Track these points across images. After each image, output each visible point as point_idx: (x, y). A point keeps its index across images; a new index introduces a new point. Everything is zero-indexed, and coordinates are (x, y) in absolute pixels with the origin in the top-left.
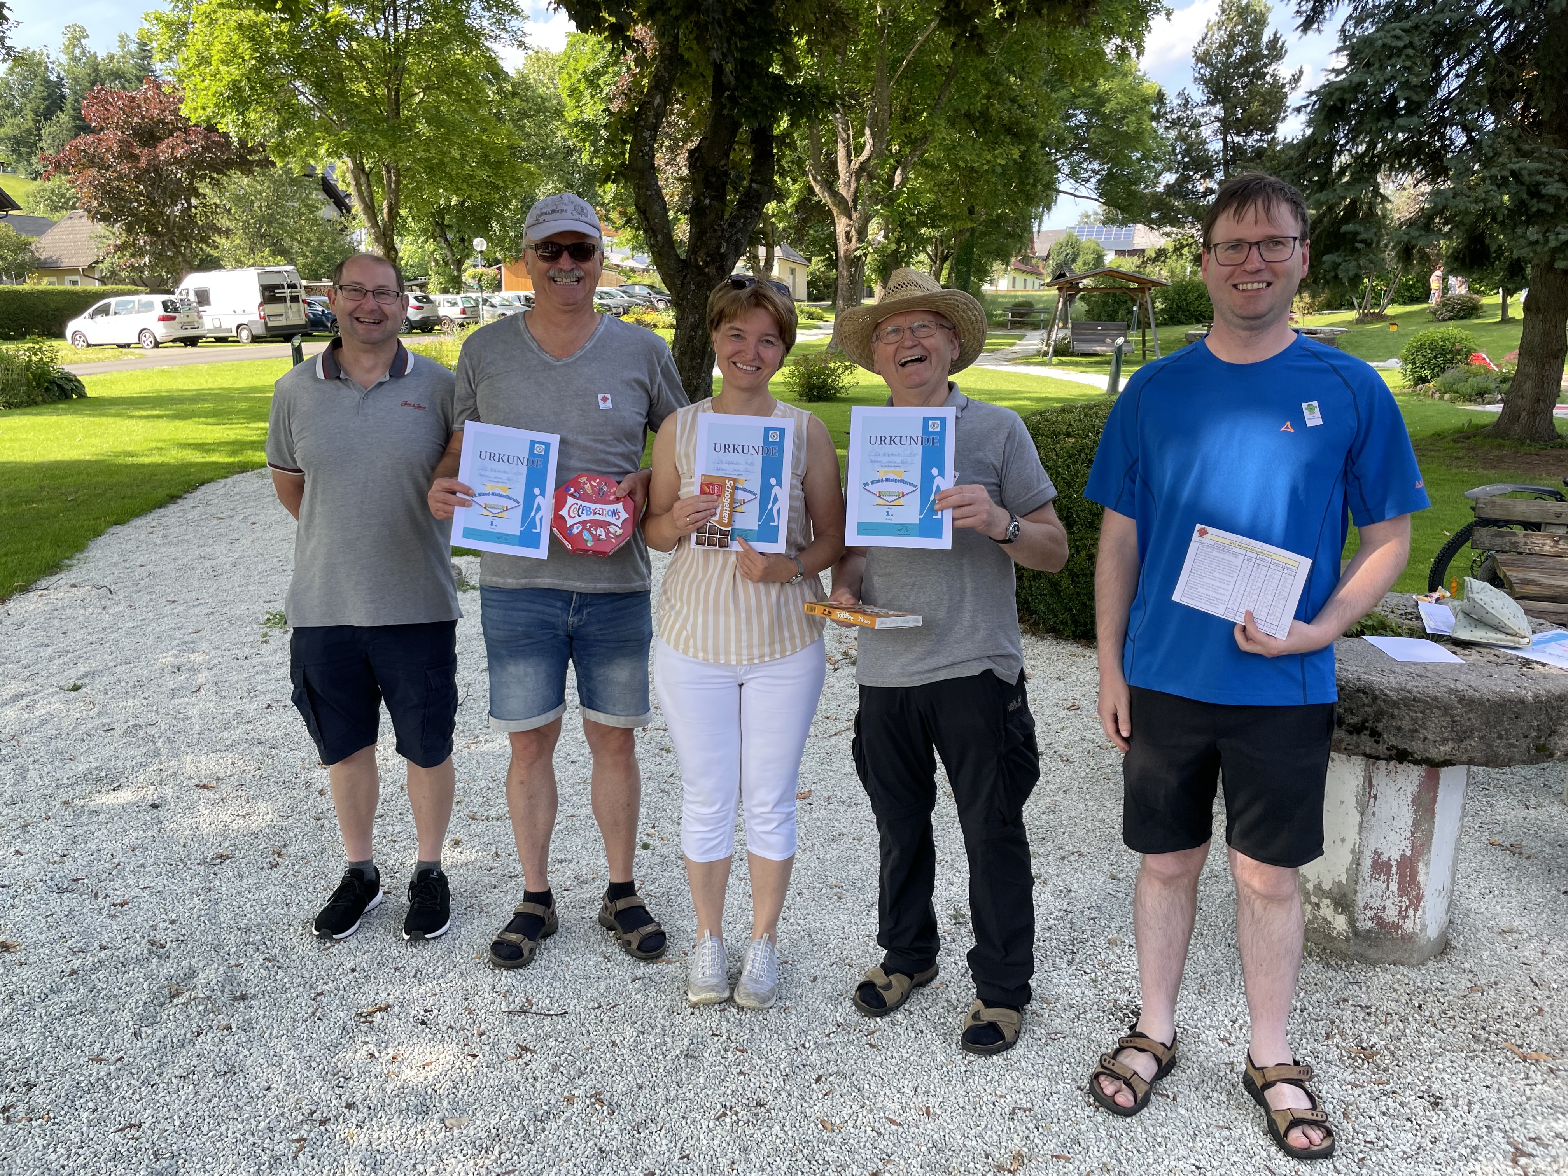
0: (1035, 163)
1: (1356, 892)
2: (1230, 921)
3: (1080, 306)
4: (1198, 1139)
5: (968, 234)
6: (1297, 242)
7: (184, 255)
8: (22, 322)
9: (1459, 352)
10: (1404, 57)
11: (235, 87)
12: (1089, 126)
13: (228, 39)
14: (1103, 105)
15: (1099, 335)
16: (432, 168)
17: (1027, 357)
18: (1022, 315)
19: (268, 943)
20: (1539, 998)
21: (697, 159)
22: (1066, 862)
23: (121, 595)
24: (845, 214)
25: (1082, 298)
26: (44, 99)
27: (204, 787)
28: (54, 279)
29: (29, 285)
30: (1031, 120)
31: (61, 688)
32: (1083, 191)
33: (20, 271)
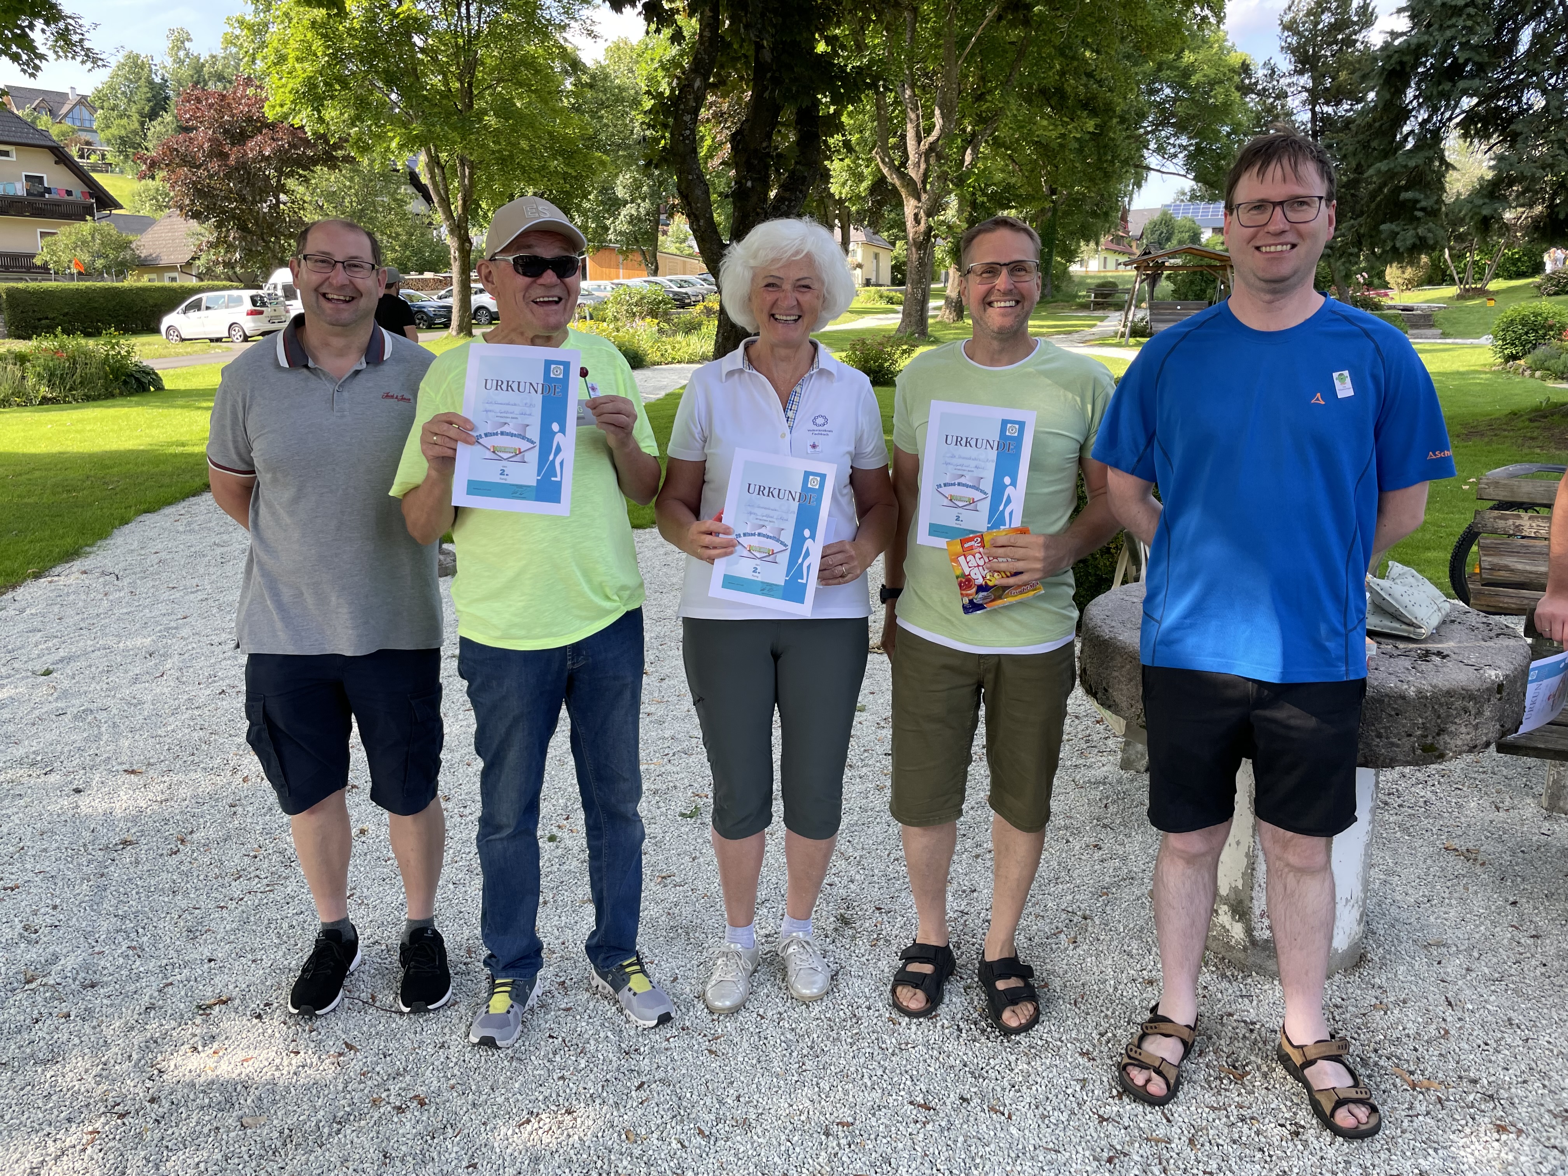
0: (1113, 139)
1: (1252, 898)
2: (1131, 926)
3: (1165, 286)
4: (1018, 1162)
5: (1050, 214)
6: (1323, 202)
7: (273, 251)
8: (122, 318)
9: (1551, 328)
10: (1465, 16)
11: (311, 84)
12: (1175, 100)
13: (302, 37)
14: (1189, 78)
15: (1179, 314)
16: (503, 160)
17: (1104, 339)
18: (1106, 296)
19: (140, 930)
20: (1449, 1019)
21: (739, 142)
22: (979, 860)
23: (126, 581)
24: (913, 196)
25: (1168, 277)
26: (149, 101)
27: (133, 772)
28: (154, 276)
29: (130, 282)
30: (1109, 94)
31: (34, 673)
32: (1170, 167)
33: (121, 269)
